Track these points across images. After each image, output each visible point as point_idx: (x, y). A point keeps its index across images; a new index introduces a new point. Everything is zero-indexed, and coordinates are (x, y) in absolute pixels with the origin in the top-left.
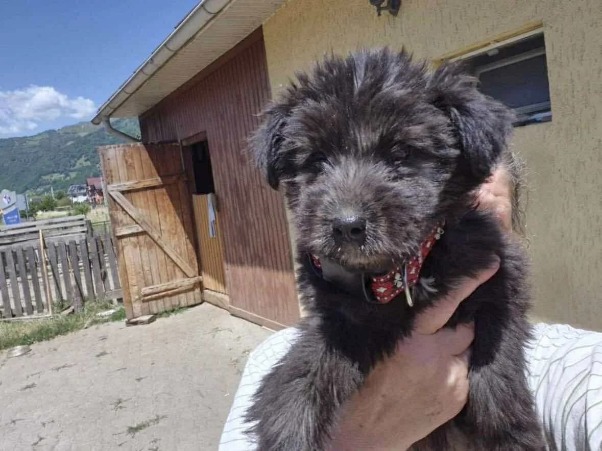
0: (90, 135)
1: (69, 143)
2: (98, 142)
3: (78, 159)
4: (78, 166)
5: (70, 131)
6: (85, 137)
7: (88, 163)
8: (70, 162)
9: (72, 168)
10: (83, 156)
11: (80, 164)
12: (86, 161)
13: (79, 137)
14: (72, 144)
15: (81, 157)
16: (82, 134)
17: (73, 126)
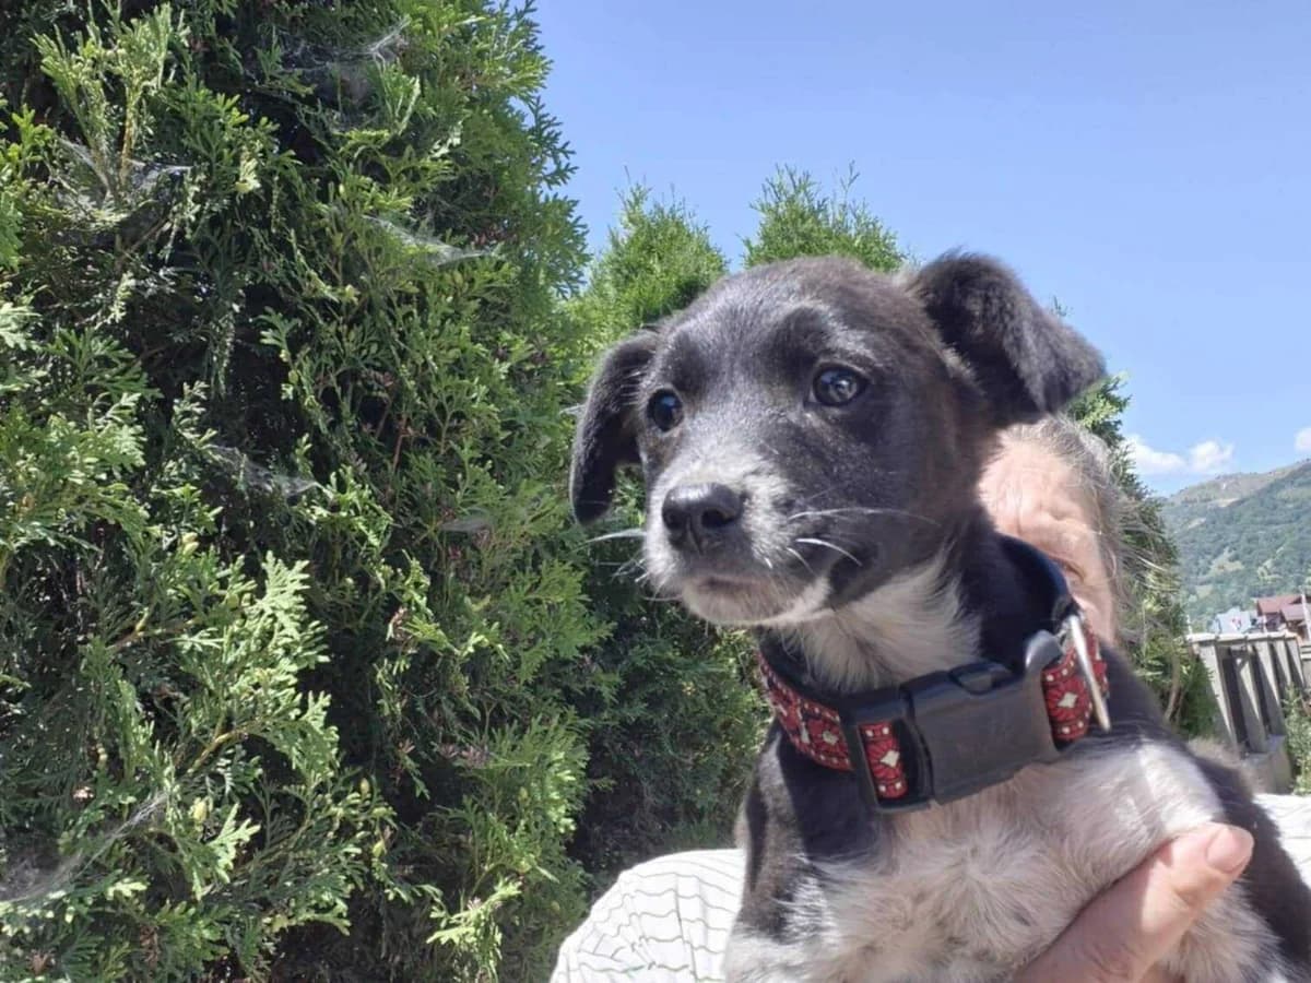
0: (1241, 502)
1: (1195, 523)
2: (1259, 519)
3: (1215, 556)
4: (1214, 570)
5: (1195, 496)
6: (1231, 506)
7: (1238, 565)
8: (1197, 564)
9: (1202, 577)
10: (1227, 549)
11: (1221, 567)
12: (1232, 560)
13: (1217, 510)
14: (1202, 525)
15: (1219, 552)
16: (1224, 502)
17: (1202, 487)
